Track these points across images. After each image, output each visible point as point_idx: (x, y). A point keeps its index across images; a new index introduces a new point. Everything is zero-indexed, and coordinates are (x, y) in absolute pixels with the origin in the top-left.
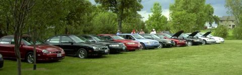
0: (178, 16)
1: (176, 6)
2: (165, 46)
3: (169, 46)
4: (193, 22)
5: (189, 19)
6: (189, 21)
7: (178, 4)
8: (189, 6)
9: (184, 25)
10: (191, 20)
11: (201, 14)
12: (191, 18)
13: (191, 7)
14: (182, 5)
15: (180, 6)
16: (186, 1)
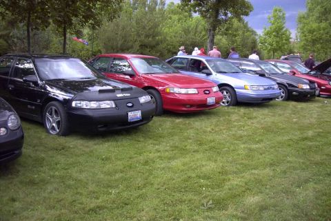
0: (314, 31)
1: (308, 16)
2: (293, 95)
3: (303, 97)
7: (311, 14)
14: (318, 15)
15: (314, 17)
16: (325, 9)
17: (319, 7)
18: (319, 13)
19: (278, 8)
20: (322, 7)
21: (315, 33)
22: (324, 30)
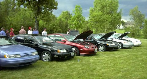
0: (95, 17)
1: (95, 9)
2: (54, 57)
4: (108, 22)
5: (104, 19)
6: (104, 22)
7: (96, 9)
8: (105, 9)
9: (100, 25)
10: (107, 20)
11: (114, 17)
12: (106, 19)
13: (106, 10)
14: (99, 9)
15: (98, 10)
16: (103, 6)
17: (100, 5)
18: (100, 8)
19: (78, 6)
20: (101, 5)
21: (96, 18)
22: (100, 16)
